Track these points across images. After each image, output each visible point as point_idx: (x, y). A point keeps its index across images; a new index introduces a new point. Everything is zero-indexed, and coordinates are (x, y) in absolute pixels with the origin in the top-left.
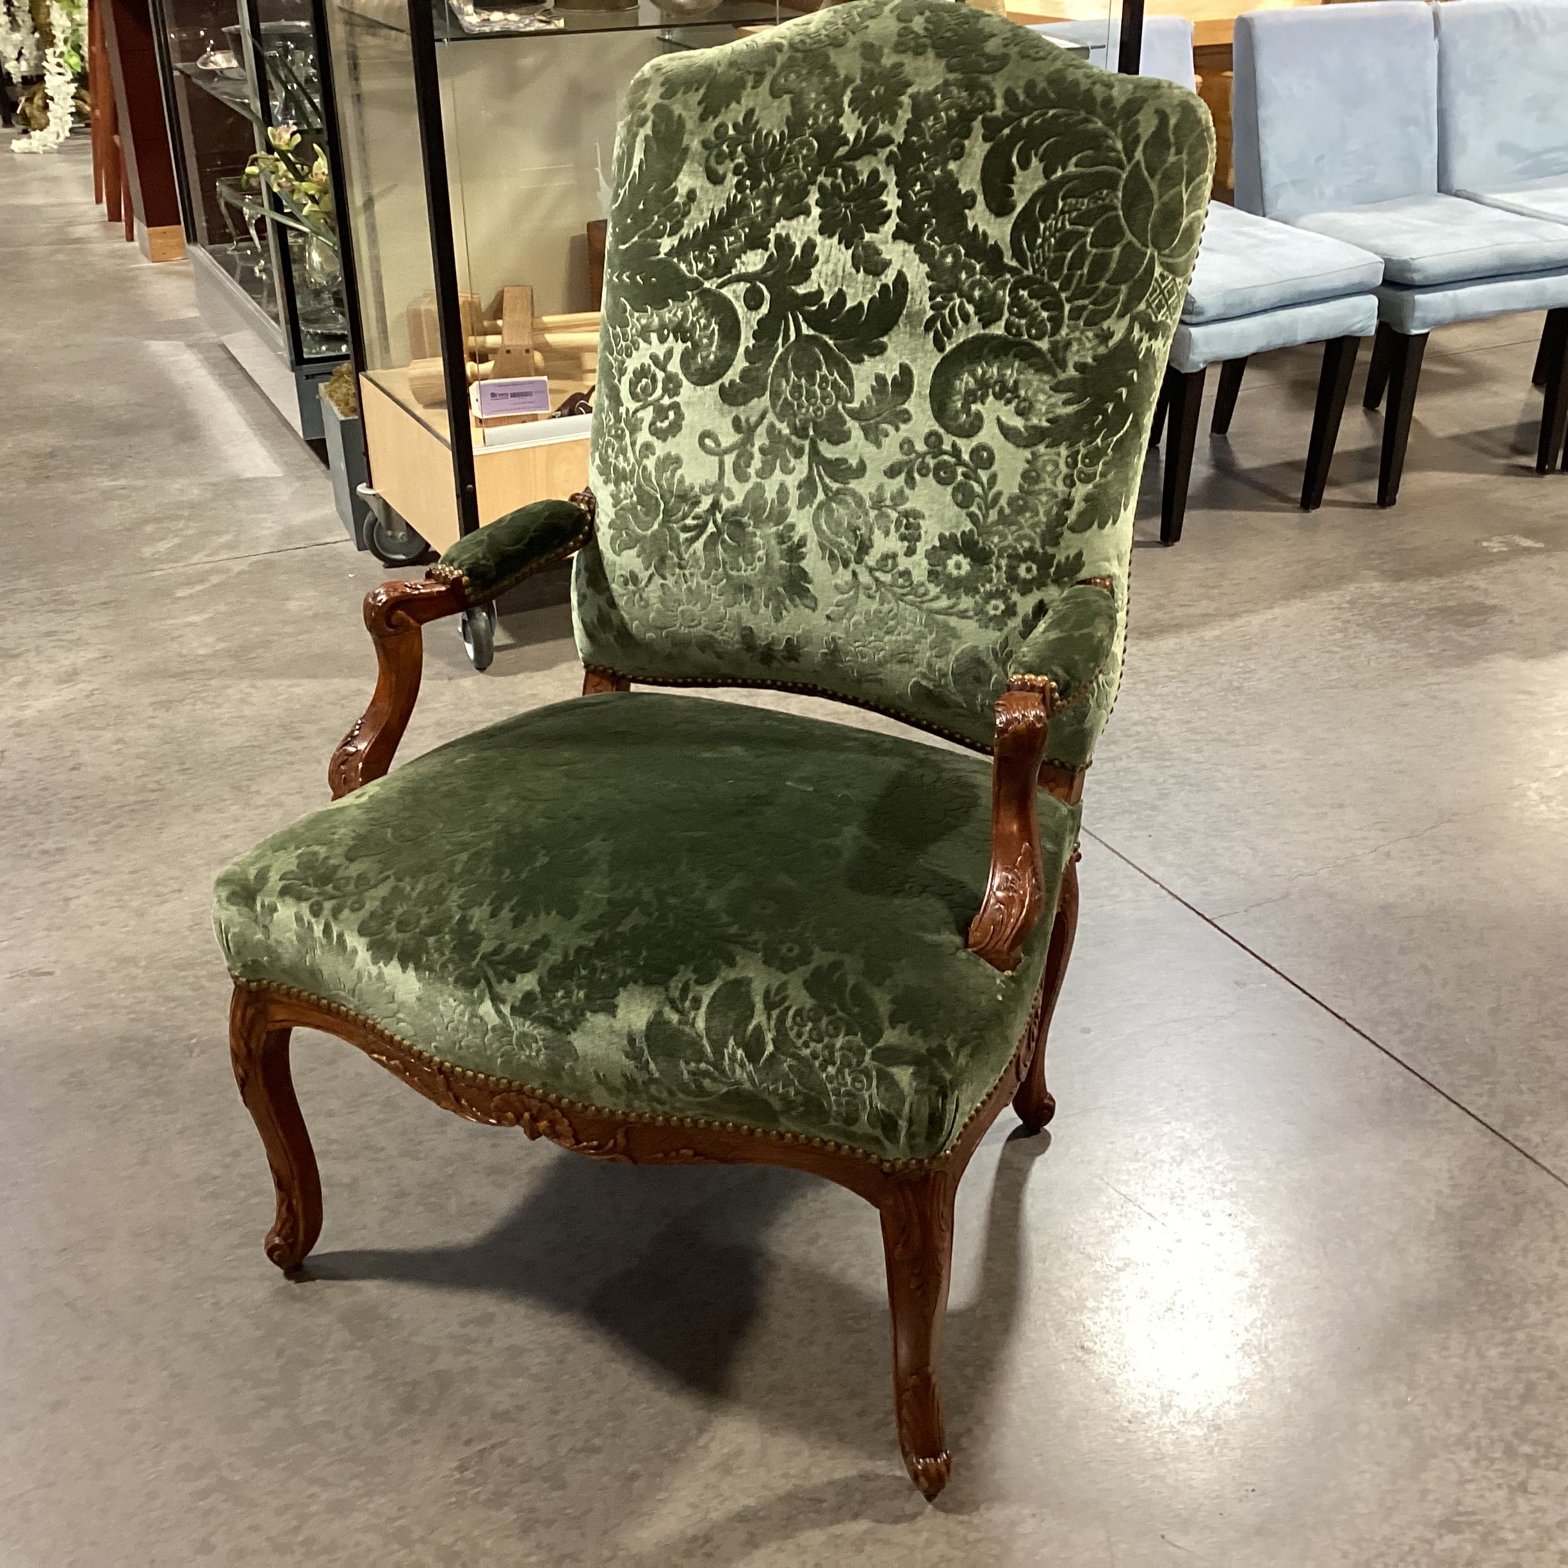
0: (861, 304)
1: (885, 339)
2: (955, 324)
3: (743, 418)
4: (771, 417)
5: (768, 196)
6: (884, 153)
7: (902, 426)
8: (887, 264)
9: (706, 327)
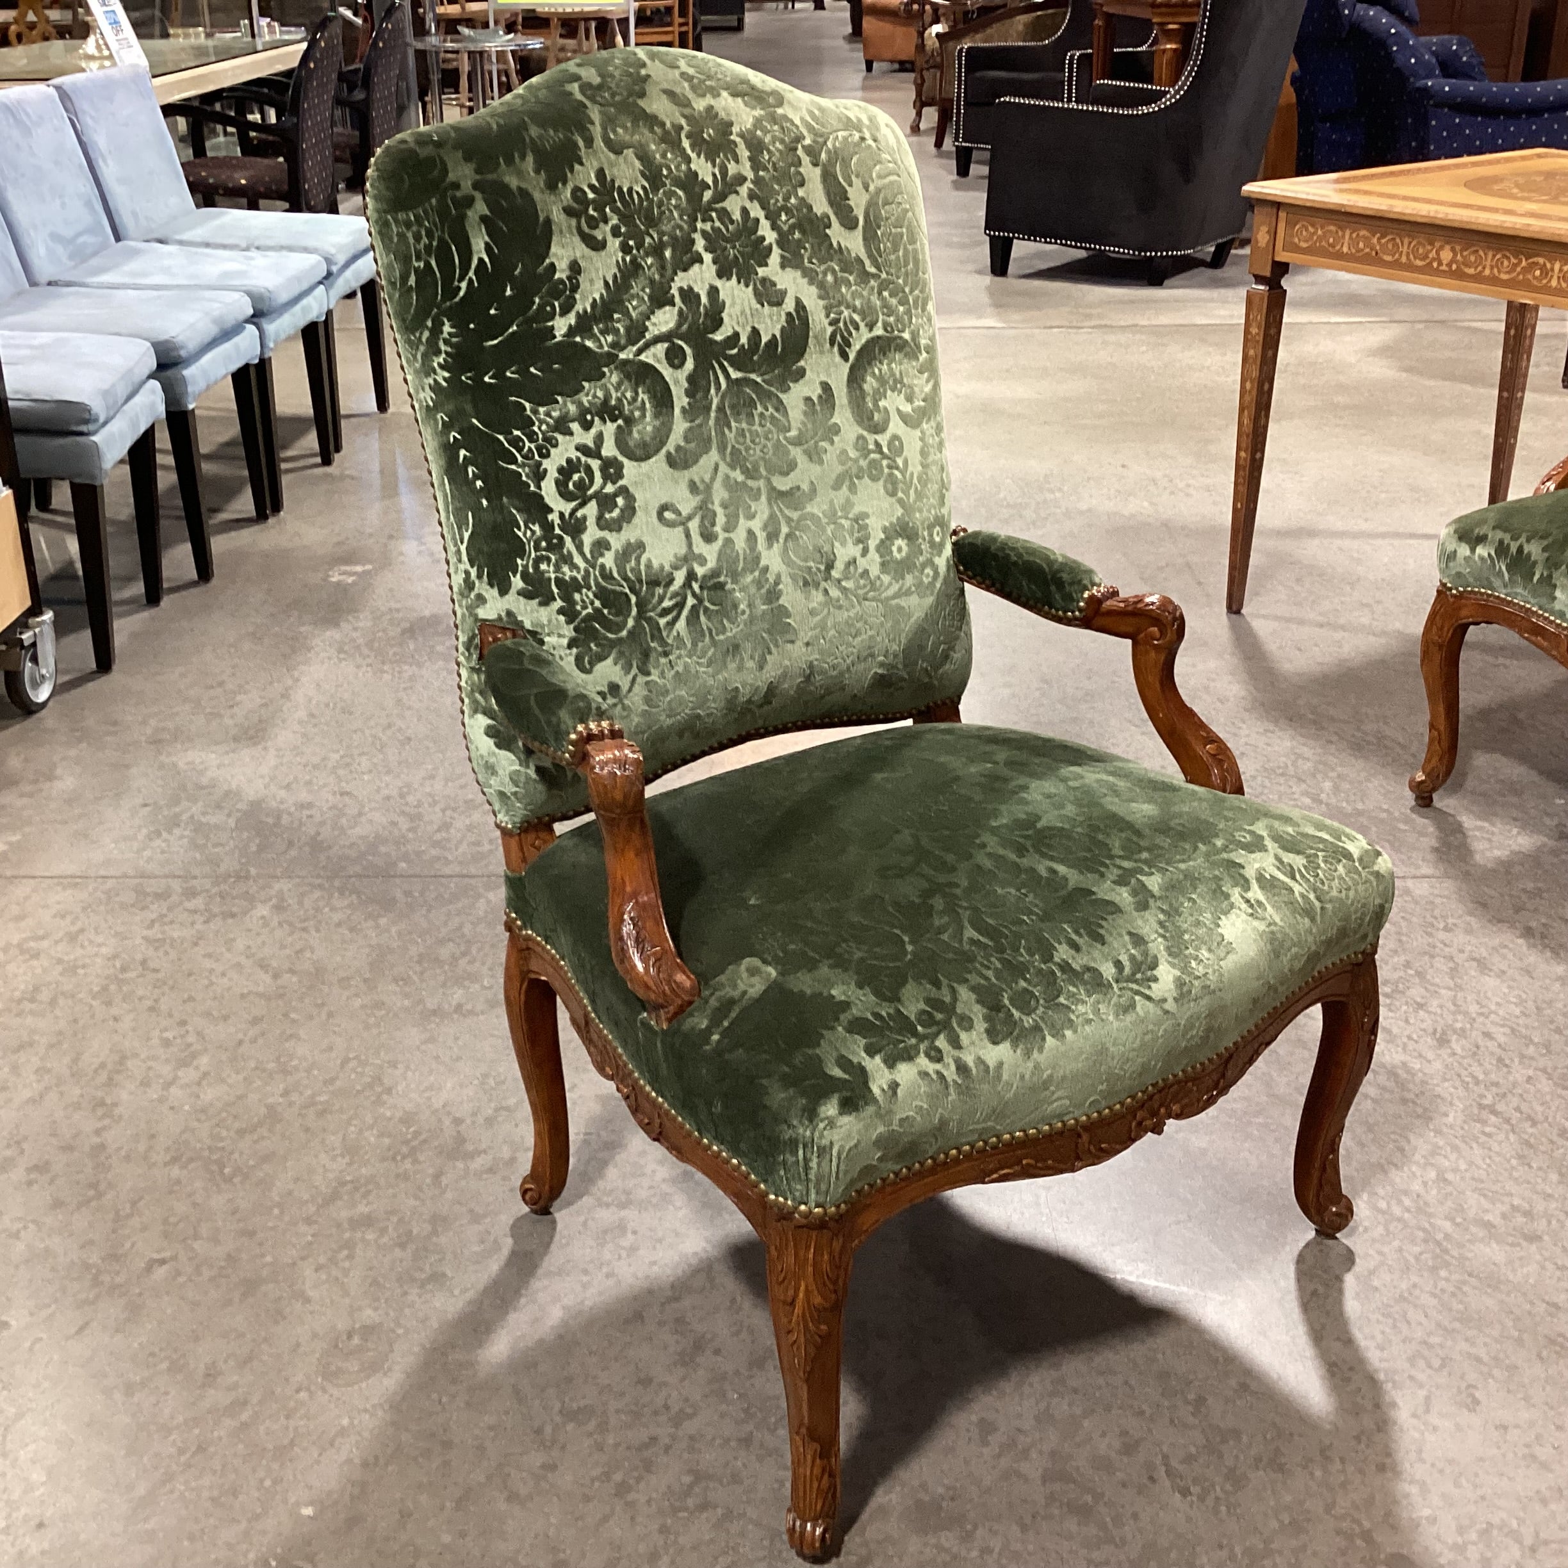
0: (774, 336)
1: (802, 363)
2: (850, 334)
3: (697, 480)
4: (723, 468)
5: (657, 251)
6: (744, 190)
7: (836, 439)
8: (784, 293)
9: (635, 399)
